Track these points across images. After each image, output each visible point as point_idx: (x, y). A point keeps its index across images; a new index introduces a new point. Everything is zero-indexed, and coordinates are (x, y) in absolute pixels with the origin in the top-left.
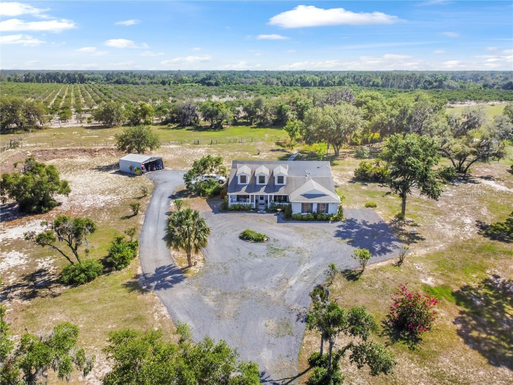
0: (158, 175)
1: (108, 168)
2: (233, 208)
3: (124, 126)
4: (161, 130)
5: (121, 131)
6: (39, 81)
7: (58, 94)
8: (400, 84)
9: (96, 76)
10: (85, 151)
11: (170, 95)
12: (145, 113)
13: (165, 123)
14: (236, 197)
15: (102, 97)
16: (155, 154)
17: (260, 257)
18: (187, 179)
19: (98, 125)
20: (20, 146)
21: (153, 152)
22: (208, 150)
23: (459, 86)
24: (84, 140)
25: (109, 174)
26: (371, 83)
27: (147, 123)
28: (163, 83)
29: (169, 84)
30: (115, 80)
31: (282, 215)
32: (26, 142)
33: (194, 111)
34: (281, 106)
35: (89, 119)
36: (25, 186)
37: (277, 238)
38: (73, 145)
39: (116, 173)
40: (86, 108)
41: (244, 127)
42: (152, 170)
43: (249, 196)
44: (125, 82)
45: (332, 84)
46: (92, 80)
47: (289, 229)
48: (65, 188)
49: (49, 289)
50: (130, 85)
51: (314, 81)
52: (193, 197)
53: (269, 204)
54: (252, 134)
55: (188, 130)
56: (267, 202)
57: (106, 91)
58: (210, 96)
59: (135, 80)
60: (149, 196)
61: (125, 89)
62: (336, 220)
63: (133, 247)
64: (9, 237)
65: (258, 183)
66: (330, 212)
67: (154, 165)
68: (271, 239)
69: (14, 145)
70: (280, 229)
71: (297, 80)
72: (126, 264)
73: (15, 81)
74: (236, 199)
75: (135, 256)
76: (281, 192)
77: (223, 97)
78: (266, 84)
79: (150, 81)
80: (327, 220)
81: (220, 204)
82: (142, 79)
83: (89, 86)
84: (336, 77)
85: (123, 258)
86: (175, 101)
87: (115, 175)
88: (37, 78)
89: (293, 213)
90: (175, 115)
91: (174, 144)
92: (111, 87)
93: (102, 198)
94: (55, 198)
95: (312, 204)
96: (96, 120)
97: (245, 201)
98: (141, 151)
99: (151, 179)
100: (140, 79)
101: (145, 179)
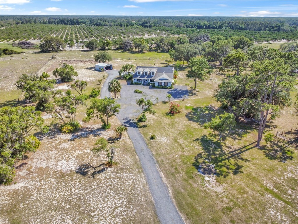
0: (110, 71)
1: (91, 69)
2: (135, 83)
3: (98, 50)
4: (115, 53)
5: (96, 53)
6: (55, 23)
7: (66, 32)
8: (255, 28)
9: (85, 20)
10: (82, 61)
11: (123, 33)
12: (108, 44)
13: (117, 49)
14: (137, 79)
15: (88, 34)
16: (110, 63)
17: (138, 97)
18: (120, 73)
19: (87, 50)
20: (56, 58)
21: (109, 62)
22: (133, 62)
23: (290, 30)
24: (81, 57)
25: (92, 71)
26: (238, 27)
27: (108, 49)
28: (121, 25)
29: (124, 26)
30: (95, 23)
31: (151, 86)
32: (58, 57)
33: (130, 44)
34: (172, 42)
35: (82, 46)
36: (63, 73)
37: (146, 93)
38: (77, 59)
39: (94, 70)
40: (81, 41)
41: (154, 52)
42: (108, 70)
43: (141, 79)
44: (100, 24)
45: (215, 27)
46: (83, 23)
48: (76, 74)
50: (103, 27)
51: (205, 25)
52: (121, 79)
53: (148, 82)
54: (156, 56)
55: (127, 53)
57: (91, 31)
58: (143, 35)
59: (106, 23)
60: (106, 79)
61: (100, 29)
62: (170, 88)
63: (99, 92)
64: (60, 88)
65: (144, 75)
66: (168, 86)
67: (109, 68)
68: (144, 93)
69: (54, 58)
71: (196, 24)
72: (96, 96)
73: (44, 23)
75: (99, 95)
77: (151, 35)
78: (177, 27)
79: (114, 24)
80: (167, 88)
81: (131, 82)
82: (109, 23)
83: (82, 27)
84: (218, 23)
85: (95, 94)
86: (125, 37)
87: (94, 71)
88: (54, 21)
89: (155, 86)
90: (122, 46)
91: (119, 59)
92: (93, 27)
93: (89, 78)
94: (73, 77)
96: (86, 47)
97: (140, 81)
98: (104, 62)
99: (107, 73)
100: (108, 23)
101: (105, 73)
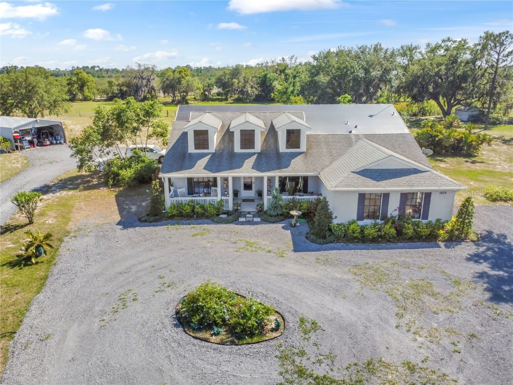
2: (175, 212)
13: (111, 99)
14: (186, 183)
31: (305, 228)
33: (149, 81)
34: (266, 75)
37: (310, 316)
43: (215, 179)
47: (338, 274)
53: (267, 199)
56: (260, 194)
62: (454, 239)
65: (237, 149)
68: (292, 322)
70: (310, 273)
74: (184, 190)
76: (297, 168)
80: (428, 238)
89: (335, 222)
95: (386, 196)
97: (208, 194)
99: (26, 158)
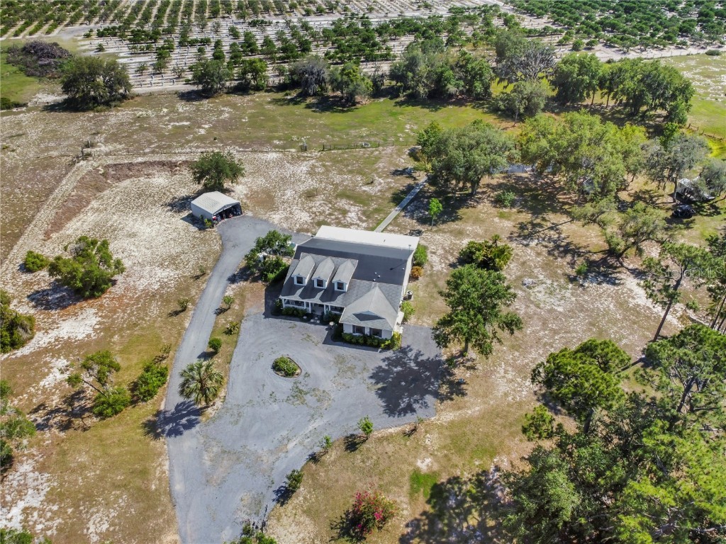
1: (181, 206)
3: (228, 92)
4: (271, 108)
10: (164, 165)
12: (255, 74)
13: (282, 88)
17: (279, 401)
19: (198, 88)
20: (94, 153)
24: (170, 135)
25: (179, 221)
27: (258, 89)
31: (333, 331)
32: (102, 138)
33: (318, 76)
34: (442, 73)
37: (309, 372)
39: (187, 217)
41: (388, 100)
42: (228, 215)
43: (302, 302)
49: (82, 419)
52: (254, 280)
54: (389, 123)
55: (307, 105)
60: (208, 274)
62: (386, 349)
64: (61, 335)
65: (315, 286)
68: (303, 373)
75: (165, 380)
85: (149, 391)
87: (185, 222)
89: (343, 333)
90: (296, 77)
91: (276, 148)
95: (364, 328)
98: (218, 186)
101: (215, 237)
